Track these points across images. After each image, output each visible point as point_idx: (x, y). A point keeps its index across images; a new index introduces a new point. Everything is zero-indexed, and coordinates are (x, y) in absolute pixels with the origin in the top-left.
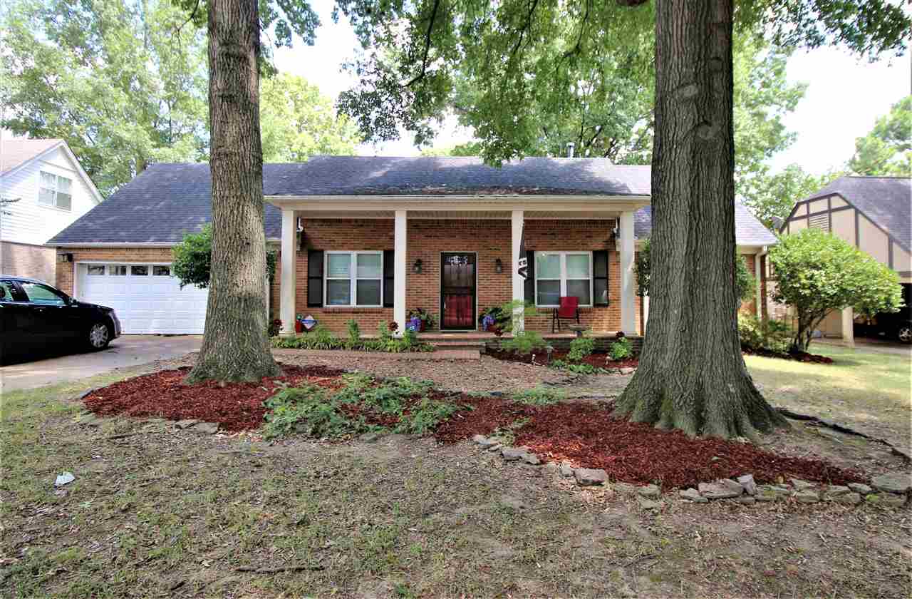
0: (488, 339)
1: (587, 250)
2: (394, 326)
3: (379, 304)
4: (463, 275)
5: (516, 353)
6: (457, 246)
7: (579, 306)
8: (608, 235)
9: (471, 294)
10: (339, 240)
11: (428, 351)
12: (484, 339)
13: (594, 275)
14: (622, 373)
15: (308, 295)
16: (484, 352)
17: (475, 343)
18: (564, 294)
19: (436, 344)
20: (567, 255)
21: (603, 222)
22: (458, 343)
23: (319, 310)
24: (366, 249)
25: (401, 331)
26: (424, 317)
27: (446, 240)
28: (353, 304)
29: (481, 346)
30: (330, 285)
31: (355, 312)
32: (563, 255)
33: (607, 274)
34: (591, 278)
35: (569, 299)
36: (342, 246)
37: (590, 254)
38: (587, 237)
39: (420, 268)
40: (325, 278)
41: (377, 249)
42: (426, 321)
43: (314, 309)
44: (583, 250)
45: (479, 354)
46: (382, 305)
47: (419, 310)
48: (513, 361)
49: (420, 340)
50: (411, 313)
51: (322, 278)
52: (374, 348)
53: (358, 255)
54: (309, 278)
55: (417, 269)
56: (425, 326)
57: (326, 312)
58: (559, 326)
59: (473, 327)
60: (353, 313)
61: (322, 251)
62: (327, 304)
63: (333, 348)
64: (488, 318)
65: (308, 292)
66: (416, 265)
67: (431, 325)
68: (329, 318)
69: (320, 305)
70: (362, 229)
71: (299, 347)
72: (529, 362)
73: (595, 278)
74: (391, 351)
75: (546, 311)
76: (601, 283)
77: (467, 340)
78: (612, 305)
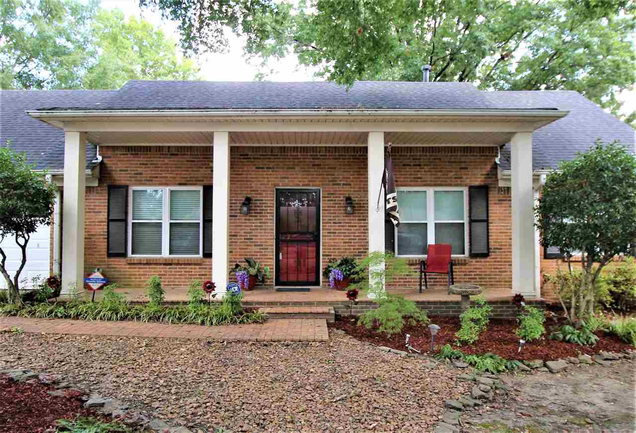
0: (337, 302)
1: (460, 185)
2: (210, 287)
3: (198, 253)
4: (303, 217)
5: (381, 329)
6: (295, 181)
7: (452, 256)
8: (489, 167)
9: (314, 241)
10: (147, 172)
11: (255, 322)
12: (331, 303)
13: (470, 217)
14: (551, 371)
15: (108, 241)
16: (332, 321)
17: (320, 310)
18: (431, 240)
19: (268, 310)
20: (436, 192)
21: (482, 150)
22: (296, 309)
23: (122, 261)
24: (180, 184)
25: (221, 291)
26: (253, 271)
27: (281, 173)
28: (165, 253)
29: (328, 314)
30: (137, 229)
31: (167, 263)
32: (430, 191)
33: (488, 217)
34: (466, 221)
35: (438, 247)
36: (150, 181)
37: (466, 190)
38: (461, 168)
39: (249, 209)
40: (130, 221)
41: (195, 184)
42: (256, 276)
43: (118, 259)
44: (456, 185)
45: (325, 328)
46: (201, 255)
47: (248, 261)
48: (378, 343)
49: (246, 303)
50: (237, 266)
51: (125, 221)
52: (180, 319)
53: (172, 192)
54: (109, 221)
55: (245, 209)
56: (255, 282)
57: (129, 264)
58: (426, 282)
59: (317, 283)
60: (164, 264)
61: (126, 187)
62: (133, 253)
63: (124, 318)
64: (336, 273)
65: (108, 238)
66: (244, 204)
67: (263, 281)
68: (136, 270)
69: (124, 255)
70: (175, 159)
71: (77, 317)
72: (402, 347)
73: (471, 221)
74: (203, 323)
75: (411, 263)
76: (479, 228)
77: (310, 304)
78: (493, 255)
